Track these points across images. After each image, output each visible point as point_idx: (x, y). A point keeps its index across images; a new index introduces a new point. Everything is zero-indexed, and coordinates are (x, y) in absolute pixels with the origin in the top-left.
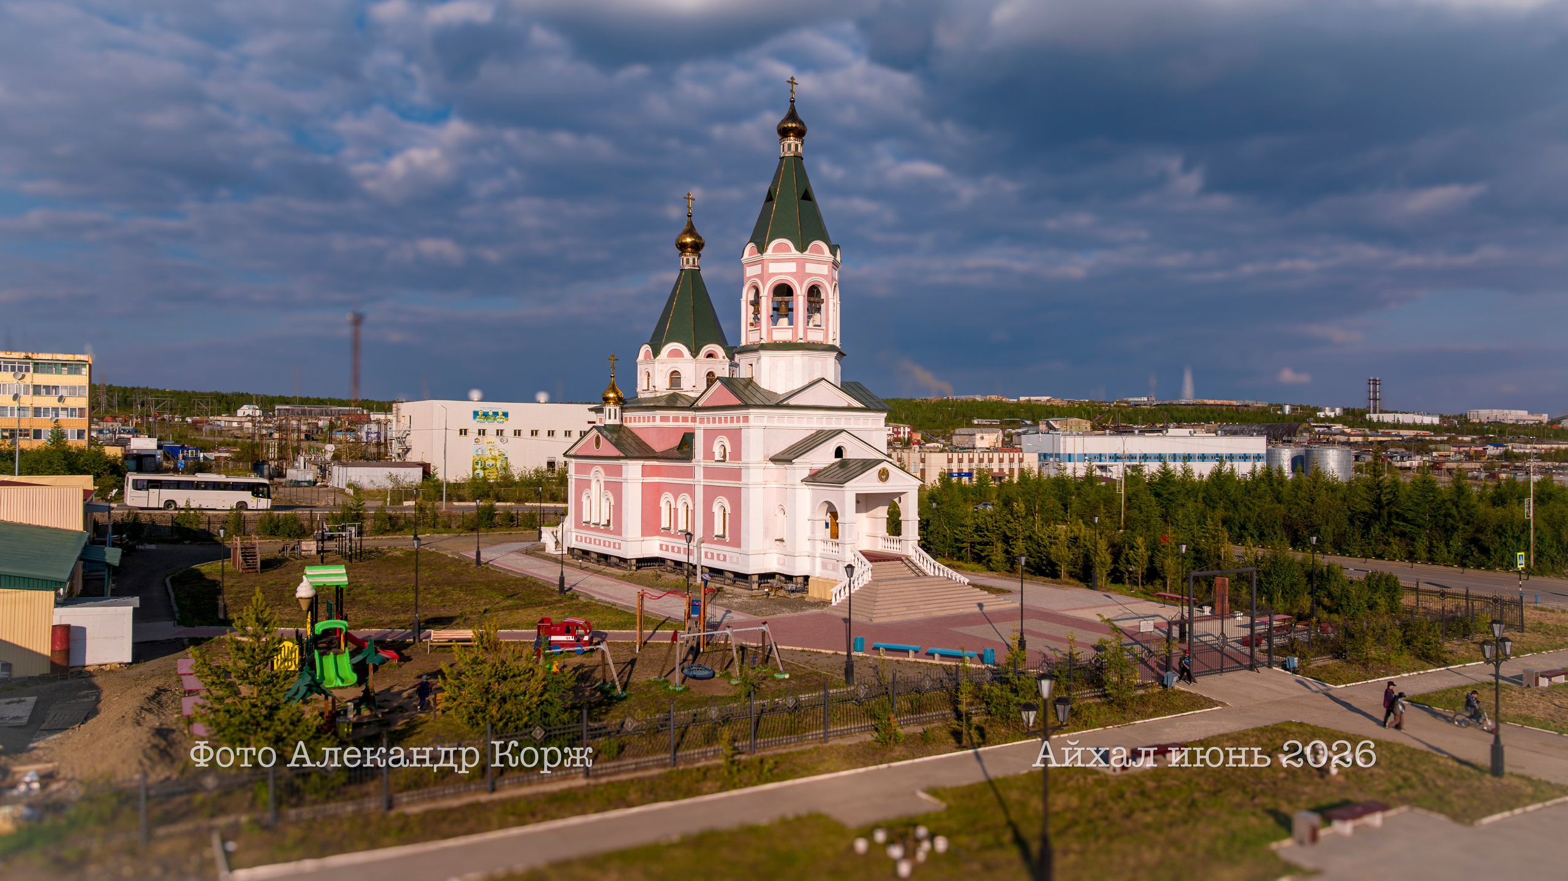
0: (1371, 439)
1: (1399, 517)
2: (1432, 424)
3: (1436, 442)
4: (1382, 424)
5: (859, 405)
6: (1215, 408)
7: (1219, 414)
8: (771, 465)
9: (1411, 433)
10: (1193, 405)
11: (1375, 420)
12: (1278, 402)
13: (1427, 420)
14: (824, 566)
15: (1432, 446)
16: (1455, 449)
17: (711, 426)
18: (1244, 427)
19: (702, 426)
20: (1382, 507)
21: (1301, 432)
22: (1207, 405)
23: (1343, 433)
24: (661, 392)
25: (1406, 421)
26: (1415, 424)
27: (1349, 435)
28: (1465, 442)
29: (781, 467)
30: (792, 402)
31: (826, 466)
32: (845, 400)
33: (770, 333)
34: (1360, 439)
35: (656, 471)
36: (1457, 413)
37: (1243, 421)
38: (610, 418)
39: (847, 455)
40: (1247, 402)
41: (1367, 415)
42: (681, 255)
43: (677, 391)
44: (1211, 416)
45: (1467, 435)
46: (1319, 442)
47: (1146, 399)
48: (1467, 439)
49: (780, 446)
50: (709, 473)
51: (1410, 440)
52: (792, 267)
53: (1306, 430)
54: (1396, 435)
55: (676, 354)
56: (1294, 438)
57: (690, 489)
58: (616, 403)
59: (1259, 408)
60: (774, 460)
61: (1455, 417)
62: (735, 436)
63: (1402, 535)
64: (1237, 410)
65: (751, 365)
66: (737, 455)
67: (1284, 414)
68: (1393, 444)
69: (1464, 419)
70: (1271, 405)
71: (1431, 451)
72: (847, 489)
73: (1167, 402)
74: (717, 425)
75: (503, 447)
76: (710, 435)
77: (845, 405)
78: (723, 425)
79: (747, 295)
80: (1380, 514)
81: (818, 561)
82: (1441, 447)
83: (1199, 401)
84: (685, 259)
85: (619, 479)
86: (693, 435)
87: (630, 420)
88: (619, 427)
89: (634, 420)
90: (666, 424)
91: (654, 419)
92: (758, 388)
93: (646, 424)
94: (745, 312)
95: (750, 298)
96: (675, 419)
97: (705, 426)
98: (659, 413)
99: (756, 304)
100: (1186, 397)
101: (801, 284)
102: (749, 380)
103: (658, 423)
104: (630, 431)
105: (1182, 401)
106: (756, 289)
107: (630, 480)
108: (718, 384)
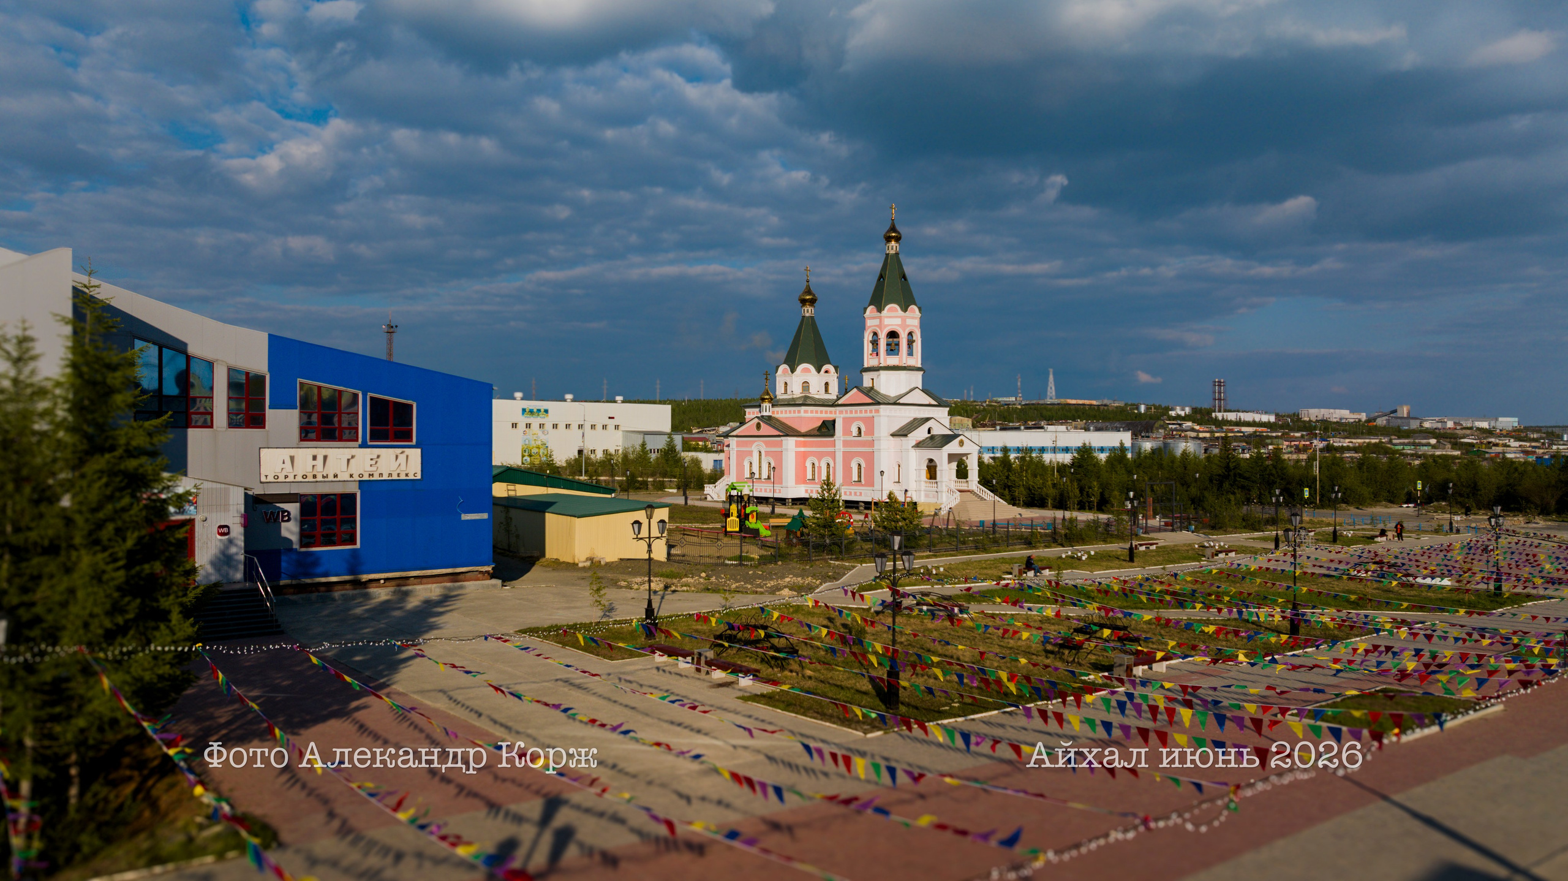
0: (1217, 435)
1: (1241, 476)
2: (1269, 422)
3: (1272, 437)
4: (1226, 422)
5: (935, 403)
6: (1079, 406)
7: (1083, 413)
8: (891, 437)
9: (1249, 430)
10: (1058, 404)
11: (1220, 418)
12: (1133, 402)
13: (1265, 418)
14: (927, 496)
15: (1268, 441)
16: (1287, 443)
17: (849, 415)
18: (1107, 424)
19: (842, 416)
20: (1230, 471)
21: (1157, 429)
22: (1070, 404)
23: (1193, 430)
24: (796, 395)
25: (1247, 419)
26: (1254, 421)
27: (1198, 431)
28: (1296, 437)
29: (897, 439)
30: (901, 401)
31: (924, 438)
32: (928, 400)
33: (885, 360)
34: (1208, 435)
35: (805, 445)
36: (1291, 412)
37: (1105, 419)
38: (766, 411)
39: (933, 432)
40: (1106, 402)
41: (1213, 415)
42: (802, 307)
43: (807, 394)
44: (1076, 415)
45: (1298, 431)
46: (1173, 437)
47: (1014, 399)
48: (1298, 435)
49: (895, 428)
50: (846, 444)
51: (1250, 436)
52: (898, 321)
53: (1162, 427)
54: (1238, 432)
55: (807, 370)
56: (1150, 434)
57: (833, 455)
59: (1117, 407)
60: (893, 435)
61: (1289, 416)
62: (870, 422)
63: (1243, 487)
64: (1099, 409)
65: (872, 379)
66: (870, 431)
67: (1140, 413)
68: (1236, 439)
69: (1296, 418)
70: (1126, 405)
71: (1268, 445)
72: (944, 451)
73: (1034, 402)
74: (853, 415)
75: (543, 437)
76: (848, 422)
77: (927, 403)
78: (859, 415)
79: (868, 337)
80: (1229, 475)
81: (923, 493)
82: (1275, 441)
83: (1063, 401)
84: (806, 309)
85: (779, 449)
86: (834, 421)
87: (778, 413)
88: (770, 417)
89: (782, 412)
90: (809, 415)
91: (799, 412)
92: (879, 393)
93: (792, 415)
94: (868, 347)
95: (870, 339)
96: (812, 412)
97: (844, 415)
98: (803, 408)
99: (875, 343)
100: (1051, 398)
101: (904, 331)
102: (872, 388)
103: (802, 414)
104: (777, 420)
105: (1049, 401)
106: (875, 334)
107: (787, 450)
108: (855, 390)
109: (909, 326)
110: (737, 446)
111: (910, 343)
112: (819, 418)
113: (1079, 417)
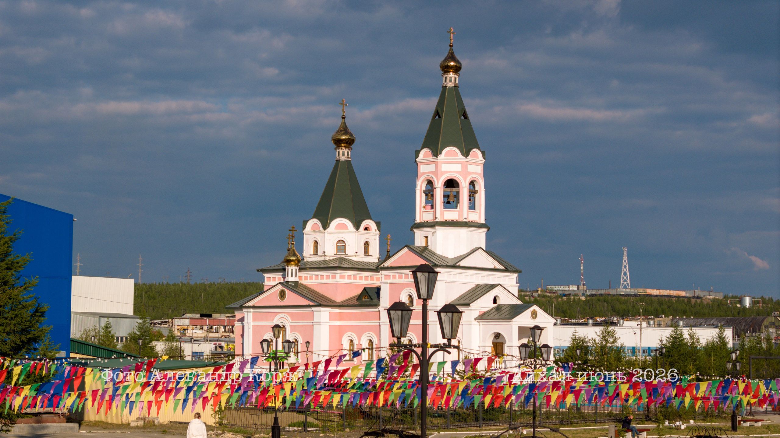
5: (501, 267)
6: (663, 298)
7: (669, 307)
10: (635, 295)
12: (735, 294)
17: (397, 280)
19: (389, 281)
22: (651, 295)
24: (329, 257)
30: (462, 264)
31: (489, 309)
32: (492, 263)
33: (442, 214)
35: (341, 317)
37: (698, 314)
38: (292, 276)
39: (500, 302)
40: (699, 293)
42: (336, 149)
43: (343, 256)
44: (660, 309)
47: (575, 288)
49: (454, 295)
52: (458, 167)
55: (342, 227)
57: (377, 330)
58: (296, 265)
59: (713, 300)
65: (427, 237)
67: (744, 308)
70: (727, 297)
72: (514, 323)
73: (603, 292)
74: (404, 280)
76: (396, 288)
77: (492, 267)
78: (410, 280)
79: (421, 186)
83: (641, 291)
84: (341, 152)
85: (309, 323)
86: (378, 289)
87: (306, 278)
88: (296, 283)
89: (311, 277)
90: (346, 281)
91: (334, 277)
92: (434, 254)
93: (325, 281)
94: (420, 199)
95: (424, 188)
96: (349, 277)
97: (391, 280)
98: (339, 272)
99: (429, 193)
100: (625, 287)
101: (465, 180)
102: (426, 248)
103: (338, 280)
104: (305, 287)
105: (622, 291)
106: (430, 183)
107: (319, 323)
108: (406, 250)
109: (470, 173)
110: (254, 320)
111: (472, 194)
112: (358, 285)
113: (664, 312)
